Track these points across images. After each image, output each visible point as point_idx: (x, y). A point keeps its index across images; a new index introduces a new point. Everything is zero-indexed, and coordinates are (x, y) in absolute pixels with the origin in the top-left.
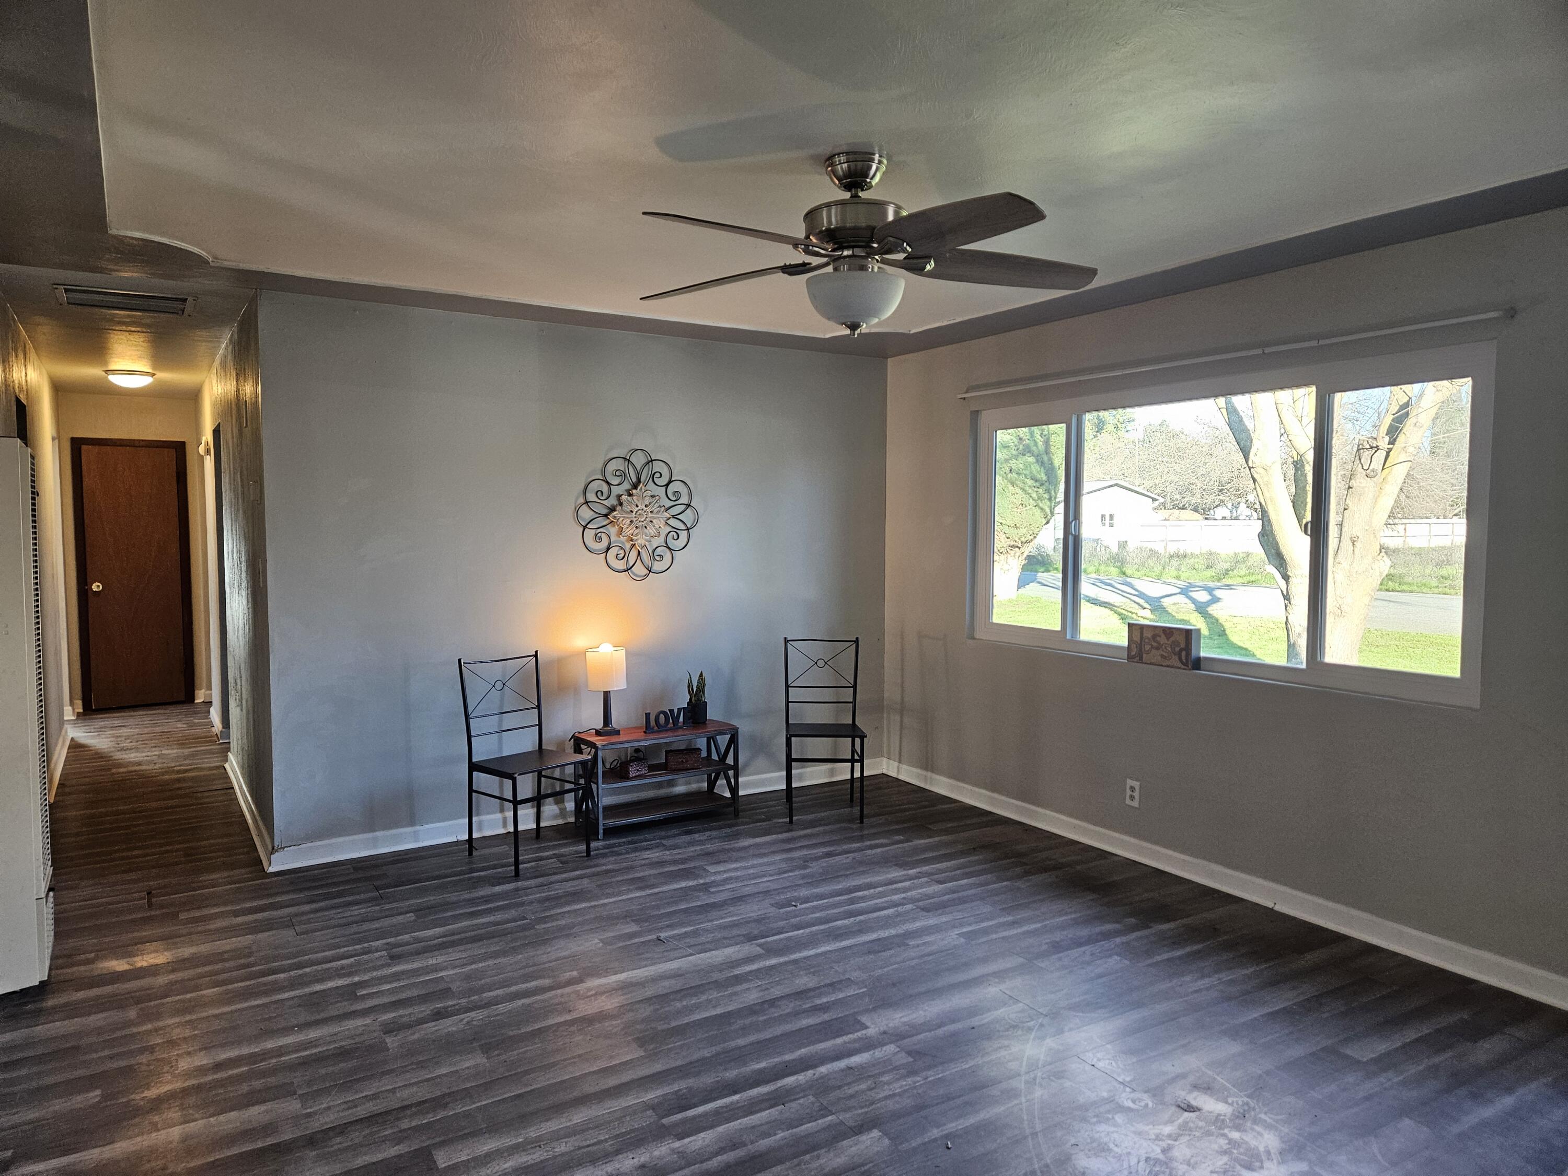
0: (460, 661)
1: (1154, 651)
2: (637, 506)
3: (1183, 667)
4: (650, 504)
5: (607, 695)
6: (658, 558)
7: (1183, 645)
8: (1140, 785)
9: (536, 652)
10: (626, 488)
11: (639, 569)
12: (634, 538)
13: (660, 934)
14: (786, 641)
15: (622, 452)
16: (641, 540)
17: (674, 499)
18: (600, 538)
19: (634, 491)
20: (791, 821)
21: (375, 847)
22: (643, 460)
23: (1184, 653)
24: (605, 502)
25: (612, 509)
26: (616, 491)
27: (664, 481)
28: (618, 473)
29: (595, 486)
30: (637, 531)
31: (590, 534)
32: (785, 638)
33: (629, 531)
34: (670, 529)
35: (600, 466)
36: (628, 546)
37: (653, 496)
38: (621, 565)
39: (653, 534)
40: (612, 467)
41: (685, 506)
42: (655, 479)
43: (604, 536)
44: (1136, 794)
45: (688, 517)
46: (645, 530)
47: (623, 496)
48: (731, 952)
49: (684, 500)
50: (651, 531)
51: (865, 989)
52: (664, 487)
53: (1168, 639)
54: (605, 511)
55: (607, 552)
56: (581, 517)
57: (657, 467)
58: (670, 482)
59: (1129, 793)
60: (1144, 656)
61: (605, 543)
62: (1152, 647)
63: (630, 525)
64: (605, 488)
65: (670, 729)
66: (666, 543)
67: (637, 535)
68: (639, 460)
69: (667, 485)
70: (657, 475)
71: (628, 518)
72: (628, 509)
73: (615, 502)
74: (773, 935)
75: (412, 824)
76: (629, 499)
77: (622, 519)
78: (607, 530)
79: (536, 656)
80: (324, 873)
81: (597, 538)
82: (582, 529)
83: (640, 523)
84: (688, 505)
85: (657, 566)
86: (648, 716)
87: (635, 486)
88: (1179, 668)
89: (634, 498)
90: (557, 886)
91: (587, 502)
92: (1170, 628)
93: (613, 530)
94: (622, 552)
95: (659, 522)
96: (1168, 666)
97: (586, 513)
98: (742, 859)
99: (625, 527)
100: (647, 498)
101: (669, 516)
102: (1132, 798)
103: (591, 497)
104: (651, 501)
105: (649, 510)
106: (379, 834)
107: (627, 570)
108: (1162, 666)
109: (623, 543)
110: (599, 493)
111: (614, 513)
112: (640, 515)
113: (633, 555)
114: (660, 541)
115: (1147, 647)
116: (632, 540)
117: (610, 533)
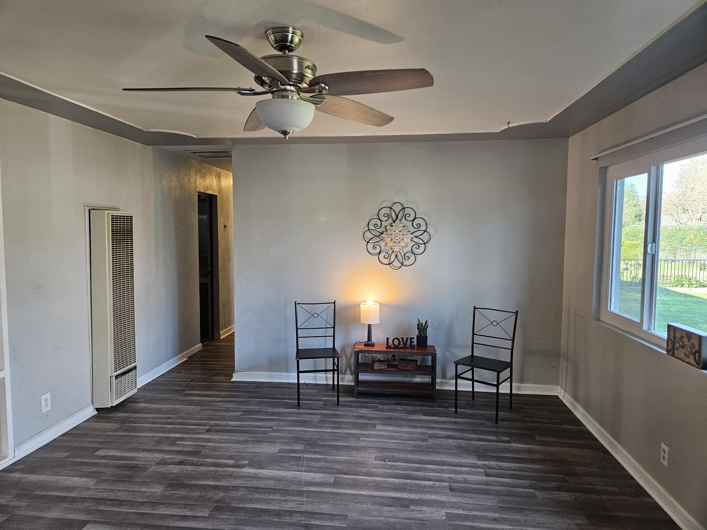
0: (295, 302)
1: (681, 349)
2: (395, 232)
3: (696, 365)
4: (402, 230)
5: (369, 326)
6: (407, 258)
7: (697, 348)
8: (669, 450)
9: (335, 301)
10: (391, 223)
11: (397, 264)
12: (393, 248)
13: (304, 455)
14: (475, 308)
15: (389, 205)
16: (396, 249)
17: (417, 227)
18: (376, 248)
19: (393, 224)
20: (456, 411)
21: (272, 379)
22: (400, 207)
23: (697, 355)
24: (379, 230)
25: (382, 233)
26: (384, 224)
27: (412, 218)
28: (385, 215)
29: (373, 222)
30: (395, 244)
31: (370, 246)
32: (475, 307)
33: (390, 244)
34: (414, 243)
35: (377, 212)
36: (391, 252)
37: (404, 227)
38: (386, 261)
39: (403, 246)
40: (383, 212)
41: (424, 231)
42: (407, 218)
43: (378, 247)
44: (666, 456)
45: (425, 237)
46: (399, 244)
47: (388, 227)
48: (318, 477)
49: (423, 228)
50: (403, 244)
51: (345, 526)
52: (412, 222)
53: (689, 341)
54: (378, 234)
55: (379, 254)
56: (366, 238)
57: (407, 211)
58: (415, 219)
59: (662, 454)
60: (675, 351)
61: (378, 250)
62: (680, 346)
63: (390, 241)
64: (379, 223)
65: (401, 348)
66: (412, 250)
67: (394, 246)
68: (397, 208)
69: (413, 220)
70: (408, 215)
71: (389, 237)
72: (390, 233)
73: (384, 230)
74: (351, 475)
75: (287, 371)
76: (391, 228)
77: (386, 238)
78: (380, 243)
79: (334, 303)
80: (246, 386)
81: (374, 247)
82: (367, 243)
83: (396, 240)
84: (425, 231)
85: (406, 262)
86: (388, 339)
87: (394, 222)
88: (694, 366)
89: (393, 227)
90: (304, 416)
91: (369, 230)
92: (690, 333)
93: (382, 244)
94: (387, 255)
95: (407, 240)
96: (688, 363)
97: (369, 235)
98: (402, 426)
99: (388, 242)
100: (400, 227)
101: (413, 236)
102: (664, 458)
103: (371, 227)
104: (402, 229)
105: (401, 233)
106: (274, 373)
107: (390, 264)
108: (684, 361)
109: (388, 250)
110: (376, 226)
111: (382, 235)
112: (396, 236)
113: (393, 256)
114: (409, 249)
115: (677, 345)
116: (392, 249)
117: (381, 245)
